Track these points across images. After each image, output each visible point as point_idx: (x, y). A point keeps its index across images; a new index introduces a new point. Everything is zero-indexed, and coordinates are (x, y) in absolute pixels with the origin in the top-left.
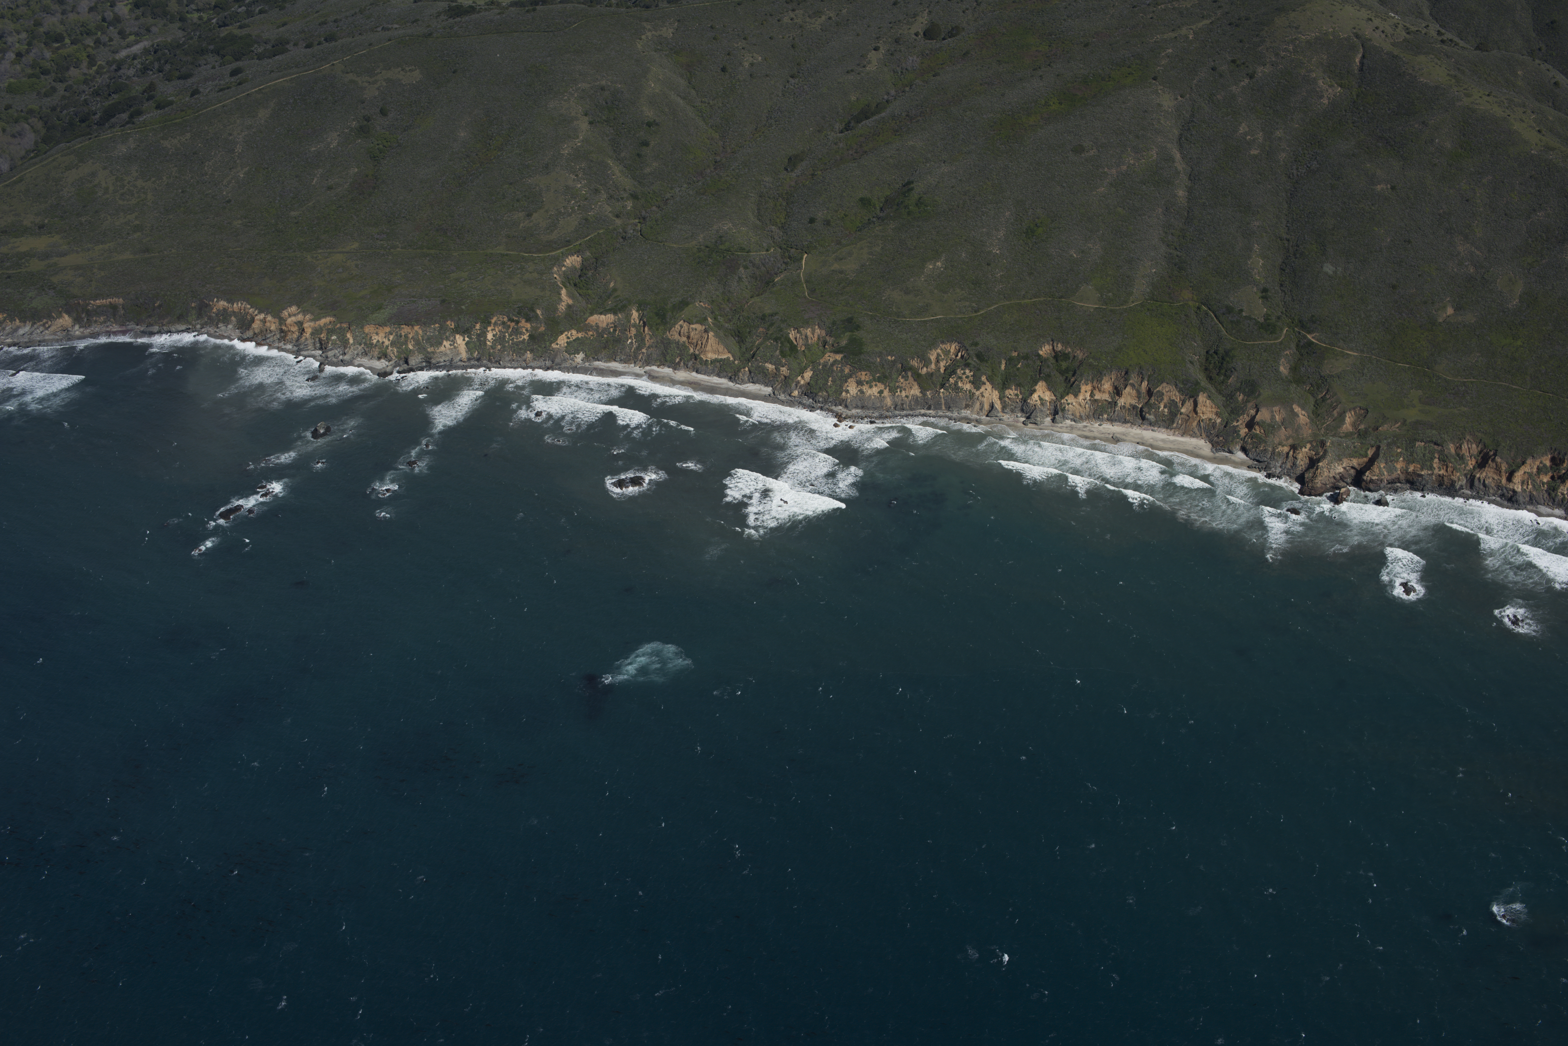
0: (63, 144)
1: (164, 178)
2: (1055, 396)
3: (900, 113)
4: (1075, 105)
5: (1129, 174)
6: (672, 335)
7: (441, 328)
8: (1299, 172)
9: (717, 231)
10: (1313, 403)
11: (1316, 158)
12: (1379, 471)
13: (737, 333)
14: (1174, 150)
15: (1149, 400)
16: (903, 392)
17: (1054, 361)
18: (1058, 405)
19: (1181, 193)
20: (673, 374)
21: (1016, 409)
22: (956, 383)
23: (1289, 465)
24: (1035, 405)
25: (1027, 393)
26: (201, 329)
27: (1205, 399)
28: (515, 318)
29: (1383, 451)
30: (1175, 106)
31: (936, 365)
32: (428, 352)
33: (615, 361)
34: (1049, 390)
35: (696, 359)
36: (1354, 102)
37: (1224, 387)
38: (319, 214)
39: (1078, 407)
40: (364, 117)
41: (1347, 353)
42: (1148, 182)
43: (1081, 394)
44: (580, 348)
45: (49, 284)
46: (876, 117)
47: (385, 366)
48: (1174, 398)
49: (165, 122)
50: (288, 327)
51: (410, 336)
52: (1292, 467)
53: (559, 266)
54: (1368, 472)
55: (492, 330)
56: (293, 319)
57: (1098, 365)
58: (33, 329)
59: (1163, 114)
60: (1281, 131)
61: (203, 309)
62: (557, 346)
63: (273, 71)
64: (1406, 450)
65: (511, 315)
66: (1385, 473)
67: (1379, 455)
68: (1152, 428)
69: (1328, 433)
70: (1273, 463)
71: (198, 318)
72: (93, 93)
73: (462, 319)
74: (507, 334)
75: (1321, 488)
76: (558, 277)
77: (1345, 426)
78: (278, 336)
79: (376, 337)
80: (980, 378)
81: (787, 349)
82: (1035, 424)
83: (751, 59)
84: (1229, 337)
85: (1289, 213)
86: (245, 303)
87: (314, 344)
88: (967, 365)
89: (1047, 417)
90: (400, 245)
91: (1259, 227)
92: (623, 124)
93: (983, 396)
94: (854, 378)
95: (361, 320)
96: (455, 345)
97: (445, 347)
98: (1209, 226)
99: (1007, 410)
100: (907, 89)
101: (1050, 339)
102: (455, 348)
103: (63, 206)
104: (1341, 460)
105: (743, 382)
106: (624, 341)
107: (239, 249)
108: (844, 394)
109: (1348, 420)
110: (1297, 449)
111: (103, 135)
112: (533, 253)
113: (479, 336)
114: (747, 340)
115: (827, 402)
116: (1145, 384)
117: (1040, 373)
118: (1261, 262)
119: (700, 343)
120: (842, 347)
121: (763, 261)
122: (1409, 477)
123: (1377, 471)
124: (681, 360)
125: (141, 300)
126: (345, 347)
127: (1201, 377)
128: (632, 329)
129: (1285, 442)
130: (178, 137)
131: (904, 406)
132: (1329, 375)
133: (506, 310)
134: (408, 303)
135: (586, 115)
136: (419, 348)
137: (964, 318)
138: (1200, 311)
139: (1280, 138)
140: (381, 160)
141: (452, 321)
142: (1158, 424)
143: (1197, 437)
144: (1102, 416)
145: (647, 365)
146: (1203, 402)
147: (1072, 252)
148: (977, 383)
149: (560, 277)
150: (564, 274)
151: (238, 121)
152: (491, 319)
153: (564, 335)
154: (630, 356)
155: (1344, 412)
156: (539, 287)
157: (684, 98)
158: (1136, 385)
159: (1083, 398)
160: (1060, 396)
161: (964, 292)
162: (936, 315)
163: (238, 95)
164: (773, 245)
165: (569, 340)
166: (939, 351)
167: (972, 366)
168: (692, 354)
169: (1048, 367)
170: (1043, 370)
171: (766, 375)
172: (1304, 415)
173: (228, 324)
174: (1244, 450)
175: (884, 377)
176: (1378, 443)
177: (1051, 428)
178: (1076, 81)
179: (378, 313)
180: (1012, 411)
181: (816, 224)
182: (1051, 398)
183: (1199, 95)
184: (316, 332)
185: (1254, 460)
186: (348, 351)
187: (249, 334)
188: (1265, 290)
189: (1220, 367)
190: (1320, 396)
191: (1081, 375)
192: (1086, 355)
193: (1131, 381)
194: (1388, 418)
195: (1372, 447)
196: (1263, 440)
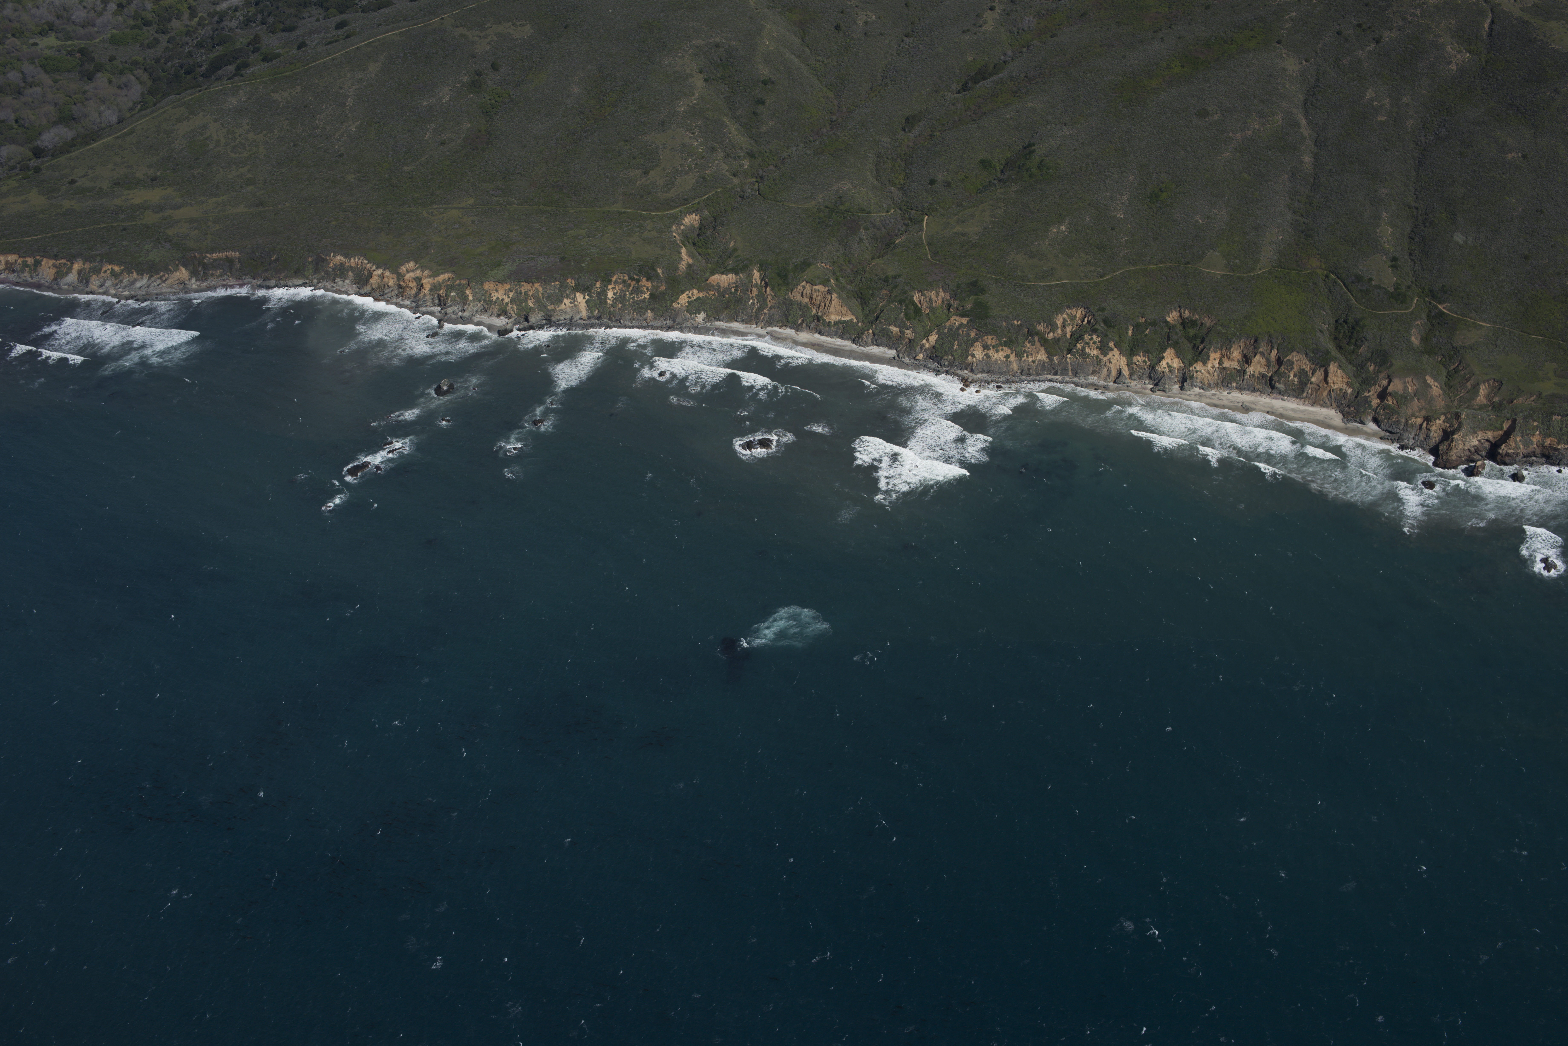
0: (173, 96)
1: (276, 131)
2: (1183, 363)
3: (1018, 74)
4: (1197, 69)
5: (1254, 140)
6: (794, 296)
7: (561, 286)
8: (1427, 139)
9: (837, 191)
10: (1445, 374)
11: (1445, 125)
12: (1516, 444)
13: (859, 294)
14: (1300, 115)
15: (1279, 368)
16: (1030, 357)
17: (1181, 328)
18: (1186, 373)
19: (1307, 159)
20: (795, 336)
21: (1144, 376)
22: (1083, 349)
23: (1422, 437)
24: (1163, 372)
25: (1155, 360)
26: (318, 283)
27: (1336, 369)
28: (636, 277)
29: (1519, 425)
30: (1299, 71)
31: (1062, 330)
32: (548, 310)
33: (736, 321)
34: (1178, 357)
35: (818, 320)
36: (1483, 68)
37: (1354, 357)
38: (433, 170)
39: (1206, 374)
40: (475, 72)
41: (1479, 324)
42: (1274, 148)
43: (1210, 361)
44: (701, 308)
45: (165, 237)
46: (994, 78)
47: (504, 323)
48: (1304, 367)
49: (275, 75)
50: (406, 283)
51: (531, 293)
52: (1425, 439)
53: (678, 224)
54: (1504, 445)
55: (613, 288)
56: (412, 274)
57: (1226, 333)
58: (150, 282)
59: (1288, 78)
60: (1408, 97)
61: (319, 264)
62: (678, 306)
63: (381, 25)
64: (1543, 424)
65: (632, 273)
66: (1521, 447)
67: (1515, 428)
68: (1282, 397)
69: (1461, 405)
70: (1406, 435)
71: (315, 273)
72: (196, 45)
73: (583, 277)
74: (627, 293)
75: (1456, 460)
76: (677, 236)
77: (1479, 398)
78: (396, 292)
79: (496, 294)
80: (1108, 344)
81: (912, 312)
82: (1164, 391)
83: (865, 17)
84: (1358, 306)
85: (1417, 181)
86: (362, 258)
87: (433, 300)
88: (1094, 331)
89: (1175, 384)
90: (516, 202)
91: (1387, 195)
92: (738, 81)
93: (1110, 362)
94: (980, 342)
95: (479, 276)
96: (576, 303)
97: (565, 305)
98: (1336, 193)
99: (1135, 377)
100: (1025, 50)
101: (1177, 305)
102: (575, 306)
103: (175, 158)
104: (1475, 433)
105: (866, 345)
106: (745, 301)
107: (354, 204)
108: (970, 358)
109: (1482, 392)
110: (1431, 421)
111: (213, 88)
112: (651, 211)
113: (599, 294)
114: (870, 302)
115: (952, 366)
116: (1274, 353)
117: (1168, 340)
118: (1390, 230)
119: (823, 304)
120: (968, 311)
121: (884, 223)
122: (1544, 451)
123: (1513, 444)
124: (803, 321)
125: (257, 254)
126: (465, 304)
127: (1331, 346)
128: (754, 289)
129: (1417, 414)
130: (288, 90)
131: (1031, 371)
132: (1462, 346)
133: (627, 268)
134: (527, 260)
135: (701, 72)
136: (539, 305)
137: (1090, 283)
138: (1328, 279)
139: (1407, 105)
140: (494, 115)
141: (572, 279)
142: (1288, 393)
143: (1327, 407)
144: (1231, 384)
145: (769, 326)
146: (1334, 372)
147: (1197, 218)
148: (1104, 349)
149: (679, 236)
150: (683, 233)
151: (349, 74)
152: (611, 277)
153: (685, 295)
154: (752, 316)
155: (1478, 384)
156: (659, 246)
157: (798, 57)
158: (1266, 353)
159: (1212, 365)
160: (1188, 363)
161: (1089, 256)
162: (1061, 279)
163: (347, 48)
164: (893, 206)
165: (690, 300)
166: (1065, 316)
167: (1099, 332)
168: (814, 315)
169: (1176, 333)
170: (1172, 337)
171: (890, 338)
172: (1437, 387)
173: (346, 279)
174: (1376, 421)
175: (1011, 342)
176: (1514, 416)
177: (1179, 395)
178: (1197, 44)
179: (497, 270)
180: (1140, 378)
181: (936, 185)
182: (1180, 365)
183: (1324, 60)
184: (435, 288)
185: (1386, 431)
186: (468, 308)
187: (367, 289)
188: (1394, 259)
189: (1350, 336)
190: (1452, 368)
191: (1210, 342)
192: (1214, 322)
193: (1261, 350)
194: (1523, 391)
195: (1508, 419)
196: (1396, 411)
